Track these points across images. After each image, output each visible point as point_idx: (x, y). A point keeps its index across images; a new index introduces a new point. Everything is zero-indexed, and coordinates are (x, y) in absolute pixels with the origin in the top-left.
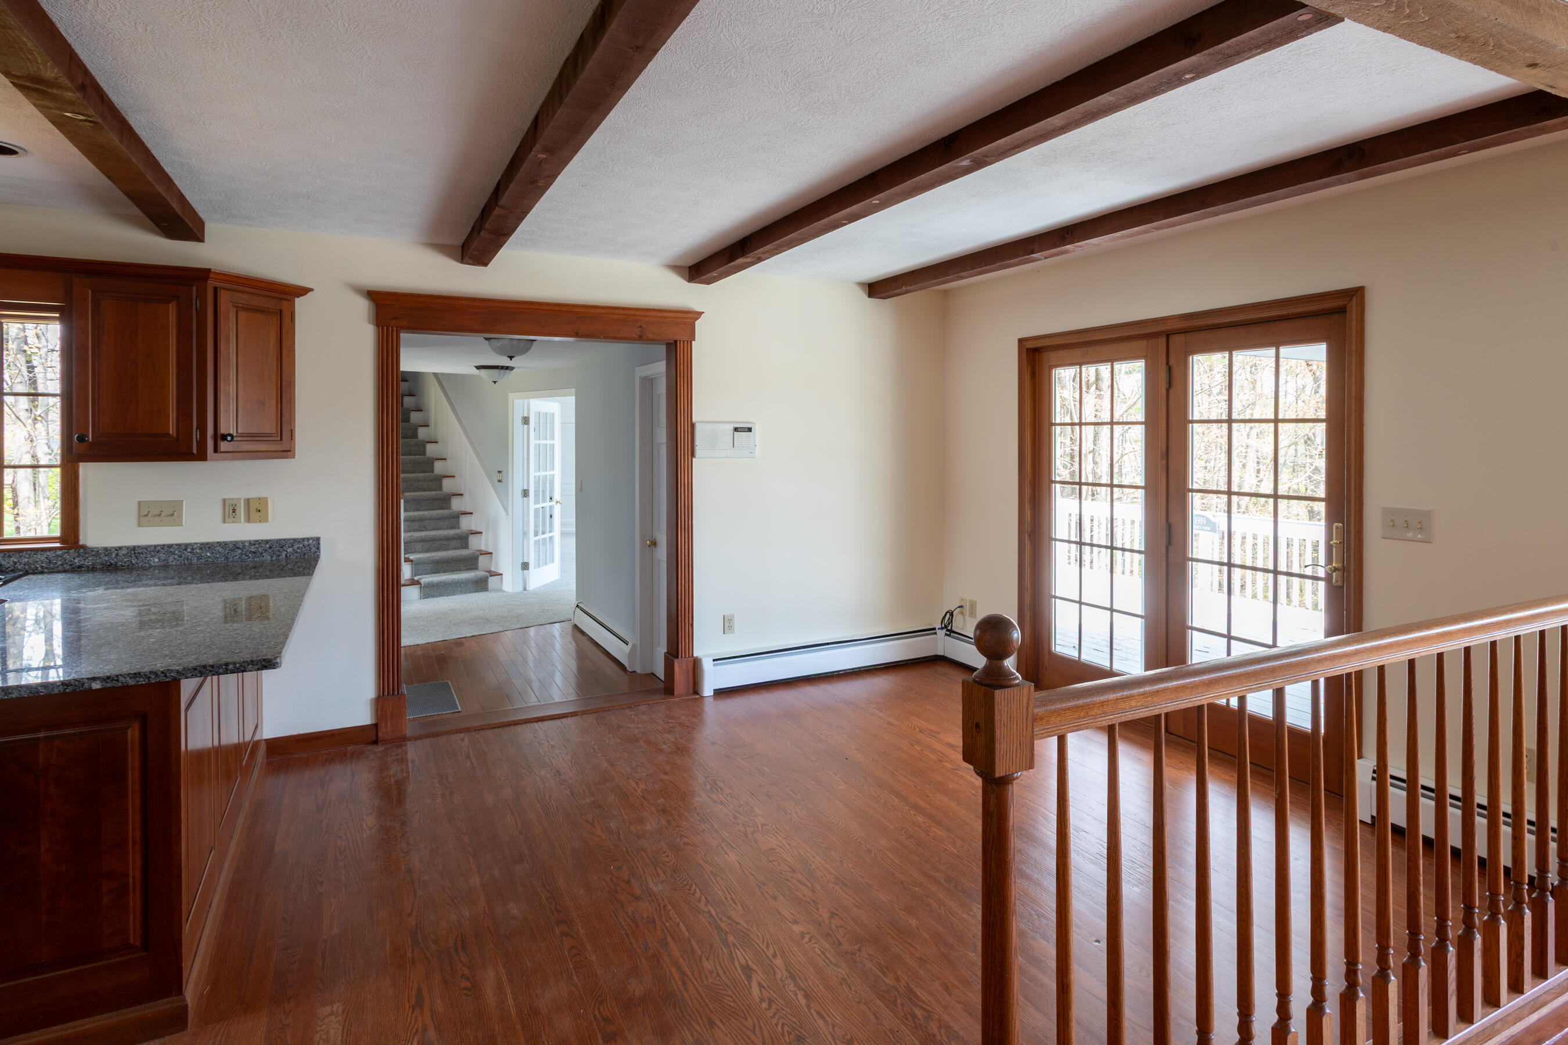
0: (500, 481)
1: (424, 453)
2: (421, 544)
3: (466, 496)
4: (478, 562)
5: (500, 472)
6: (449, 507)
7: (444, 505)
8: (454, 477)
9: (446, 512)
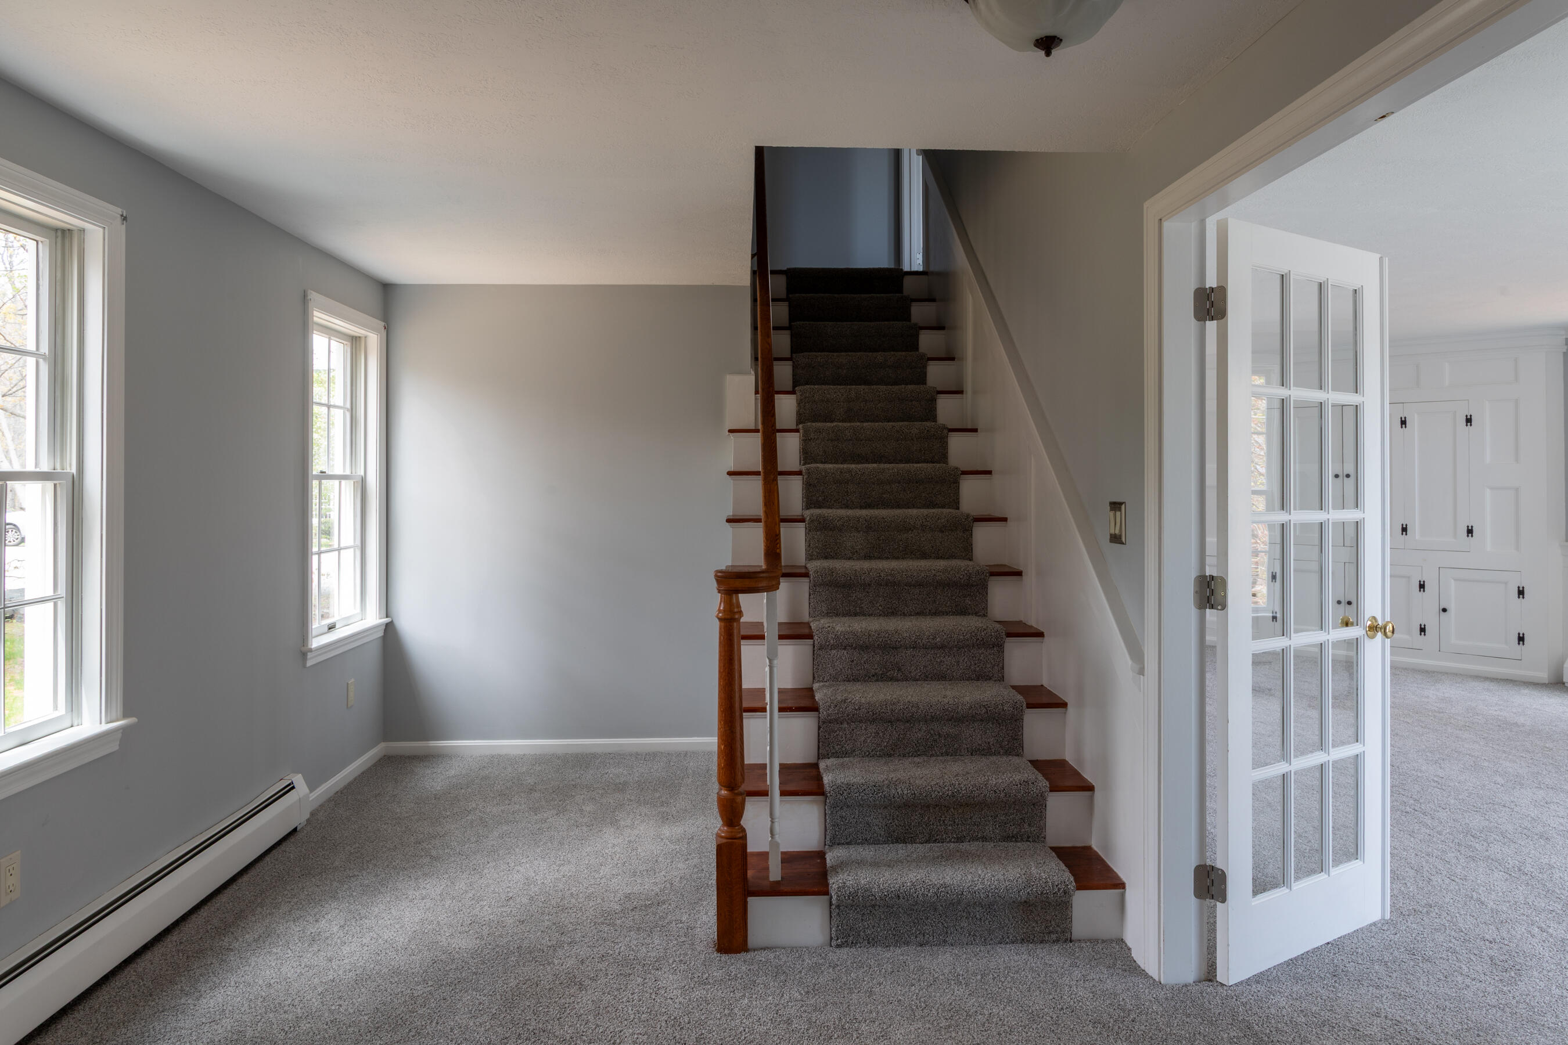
0: (1116, 539)
1: (944, 457)
2: (872, 729)
3: (1030, 577)
4: (1042, 817)
5: (1116, 506)
6: (982, 611)
7: (968, 601)
8: (1005, 520)
9: (969, 623)
